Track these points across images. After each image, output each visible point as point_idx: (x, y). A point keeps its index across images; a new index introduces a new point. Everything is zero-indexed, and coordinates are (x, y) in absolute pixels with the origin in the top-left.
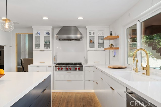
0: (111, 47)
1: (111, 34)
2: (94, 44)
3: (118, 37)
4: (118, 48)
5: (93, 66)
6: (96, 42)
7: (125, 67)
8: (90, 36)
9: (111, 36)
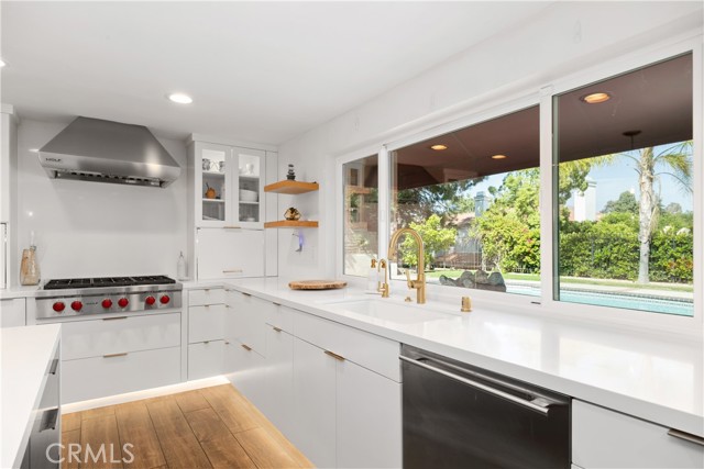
0: (292, 219)
1: (291, 177)
2: (223, 204)
3: (315, 186)
4: (315, 224)
5: (222, 287)
6: (232, 197)
7: (345, 285)
8: (206, 171)
9: (290, 181)
